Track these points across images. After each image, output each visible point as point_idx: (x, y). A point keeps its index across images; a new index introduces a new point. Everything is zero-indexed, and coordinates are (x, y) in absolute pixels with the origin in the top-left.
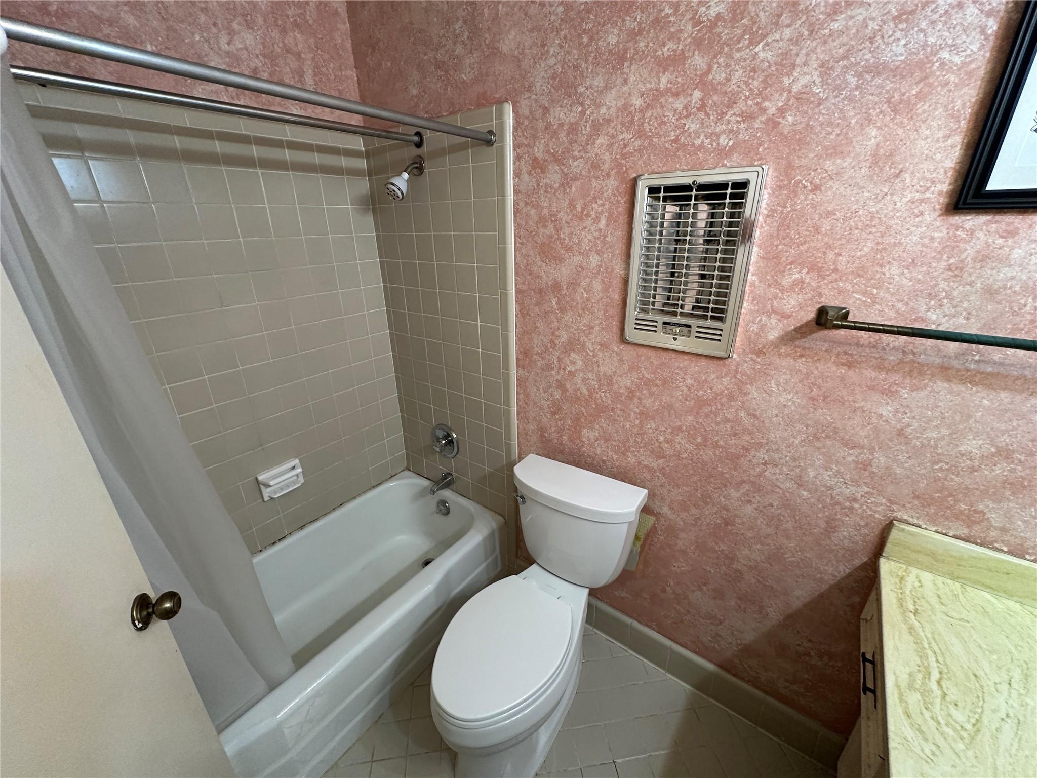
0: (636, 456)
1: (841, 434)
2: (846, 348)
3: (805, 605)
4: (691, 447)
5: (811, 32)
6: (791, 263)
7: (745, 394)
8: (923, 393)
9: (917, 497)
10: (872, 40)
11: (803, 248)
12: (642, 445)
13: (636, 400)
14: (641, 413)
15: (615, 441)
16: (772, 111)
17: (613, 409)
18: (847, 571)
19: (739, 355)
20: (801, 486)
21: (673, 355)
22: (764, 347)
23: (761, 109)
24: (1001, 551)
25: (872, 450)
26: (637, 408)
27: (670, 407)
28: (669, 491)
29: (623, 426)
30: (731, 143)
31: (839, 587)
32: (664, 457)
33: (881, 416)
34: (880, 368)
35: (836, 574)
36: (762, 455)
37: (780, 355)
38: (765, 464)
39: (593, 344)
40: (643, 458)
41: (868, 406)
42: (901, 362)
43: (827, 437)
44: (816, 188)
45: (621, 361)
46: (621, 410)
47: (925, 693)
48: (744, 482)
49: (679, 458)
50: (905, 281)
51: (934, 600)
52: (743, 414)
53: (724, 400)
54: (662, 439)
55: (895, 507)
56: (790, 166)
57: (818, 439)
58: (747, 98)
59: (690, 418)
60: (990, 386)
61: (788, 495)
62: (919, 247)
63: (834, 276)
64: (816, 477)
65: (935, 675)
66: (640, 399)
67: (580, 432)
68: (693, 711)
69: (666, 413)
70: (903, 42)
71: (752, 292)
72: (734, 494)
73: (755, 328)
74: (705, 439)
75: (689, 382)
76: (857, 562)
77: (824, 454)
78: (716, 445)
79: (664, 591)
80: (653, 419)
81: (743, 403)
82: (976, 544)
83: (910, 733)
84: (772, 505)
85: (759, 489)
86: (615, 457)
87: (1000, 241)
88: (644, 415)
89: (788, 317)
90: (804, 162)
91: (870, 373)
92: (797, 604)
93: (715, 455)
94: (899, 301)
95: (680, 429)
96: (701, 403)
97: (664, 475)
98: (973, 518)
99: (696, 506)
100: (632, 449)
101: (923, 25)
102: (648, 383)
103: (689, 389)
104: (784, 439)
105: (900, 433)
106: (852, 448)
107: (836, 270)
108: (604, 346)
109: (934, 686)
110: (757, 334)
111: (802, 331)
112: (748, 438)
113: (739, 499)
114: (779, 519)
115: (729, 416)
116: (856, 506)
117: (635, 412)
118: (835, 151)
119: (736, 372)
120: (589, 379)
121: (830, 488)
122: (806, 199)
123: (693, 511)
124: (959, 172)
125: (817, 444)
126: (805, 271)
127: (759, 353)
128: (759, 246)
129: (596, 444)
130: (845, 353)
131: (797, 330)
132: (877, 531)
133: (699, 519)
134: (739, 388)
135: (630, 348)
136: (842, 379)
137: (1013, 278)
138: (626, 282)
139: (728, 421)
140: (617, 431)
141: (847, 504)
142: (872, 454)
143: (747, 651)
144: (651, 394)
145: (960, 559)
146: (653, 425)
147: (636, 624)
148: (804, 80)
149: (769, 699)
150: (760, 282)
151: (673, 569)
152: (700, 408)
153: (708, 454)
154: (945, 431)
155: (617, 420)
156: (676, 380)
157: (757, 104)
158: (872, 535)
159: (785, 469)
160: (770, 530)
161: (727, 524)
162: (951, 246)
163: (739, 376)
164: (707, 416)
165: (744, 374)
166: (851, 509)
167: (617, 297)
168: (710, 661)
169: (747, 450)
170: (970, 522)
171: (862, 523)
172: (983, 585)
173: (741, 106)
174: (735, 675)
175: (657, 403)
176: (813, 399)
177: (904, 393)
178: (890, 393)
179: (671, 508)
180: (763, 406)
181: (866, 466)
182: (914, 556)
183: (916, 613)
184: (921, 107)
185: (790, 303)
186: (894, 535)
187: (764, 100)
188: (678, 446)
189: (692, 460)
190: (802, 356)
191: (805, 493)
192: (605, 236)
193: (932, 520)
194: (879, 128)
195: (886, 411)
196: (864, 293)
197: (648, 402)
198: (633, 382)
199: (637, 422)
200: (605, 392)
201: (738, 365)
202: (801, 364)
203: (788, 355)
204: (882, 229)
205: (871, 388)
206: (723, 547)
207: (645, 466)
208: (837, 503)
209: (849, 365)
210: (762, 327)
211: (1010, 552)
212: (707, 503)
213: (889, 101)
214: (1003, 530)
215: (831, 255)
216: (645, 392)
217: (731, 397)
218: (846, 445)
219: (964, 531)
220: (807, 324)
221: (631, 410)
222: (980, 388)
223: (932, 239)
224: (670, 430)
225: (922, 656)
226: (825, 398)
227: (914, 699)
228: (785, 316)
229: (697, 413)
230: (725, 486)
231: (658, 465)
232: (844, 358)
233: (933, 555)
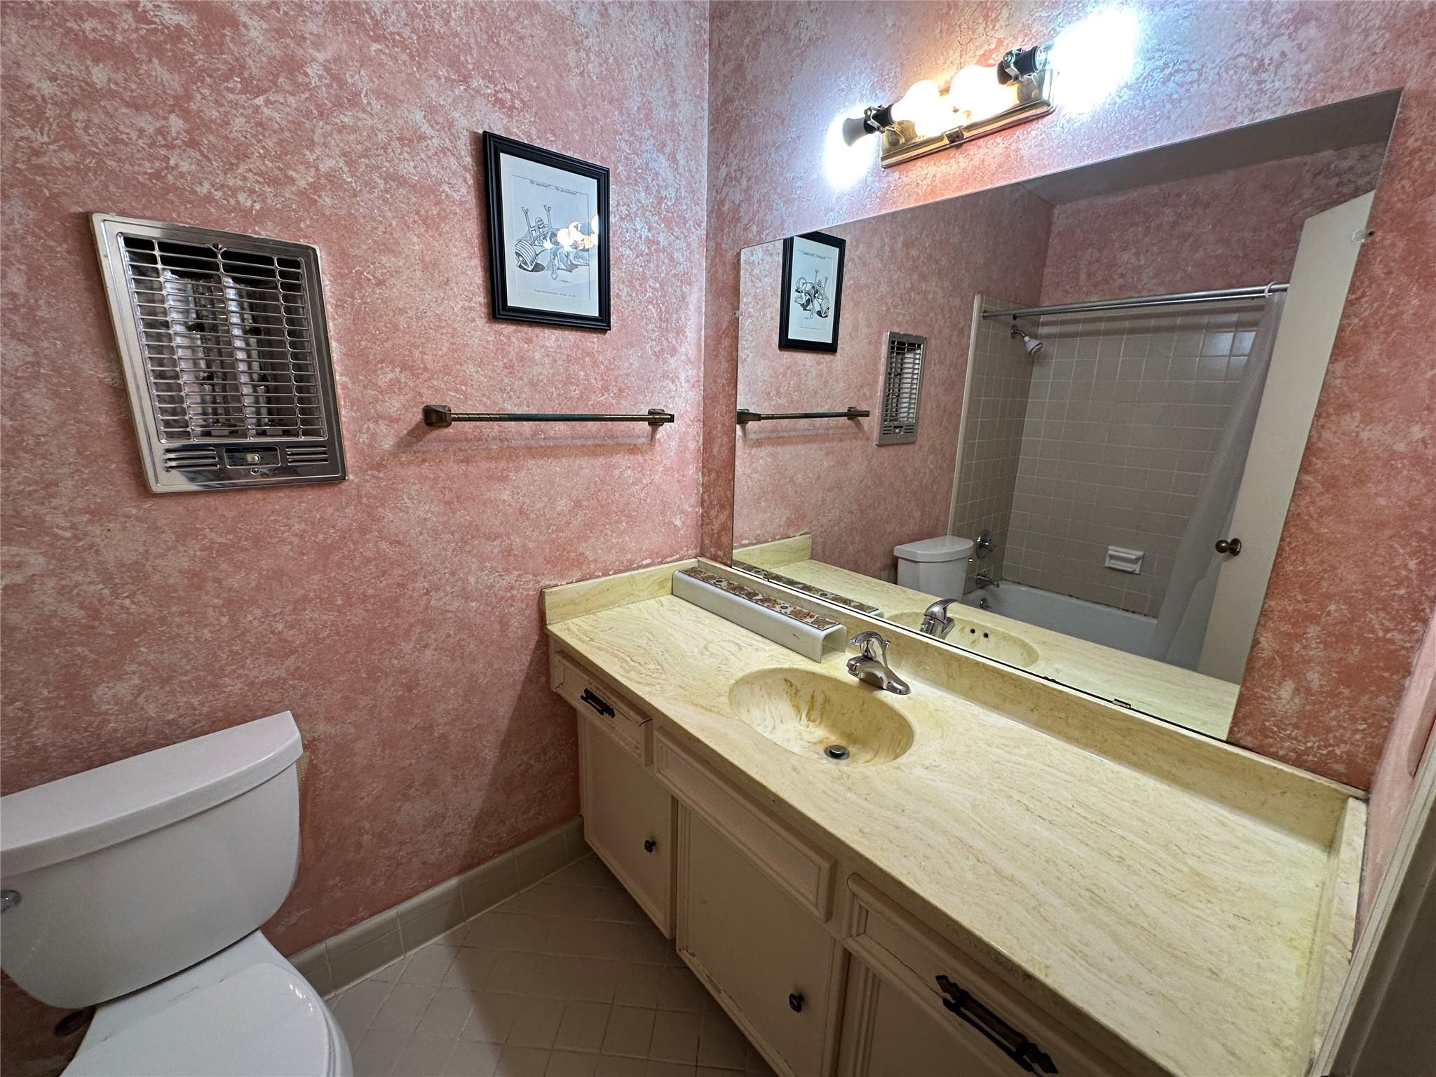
0: (240, 676)
1: (482, 529)
2: (459, 445)
3: (511, 720)
4: (329, 617)
5: (321, 114)
6: (382, 361)
7: (379, 520)
8: (523, 473)
9: (548, 562)
10: (385, 149)
11: (388, 345)
12: (247, 652)
13: (210, 586)
14: (229, 603)
15: (185, 674)
16: (302, 184)
17: (162, 620)
18: (529, 658)
19: (356, 475)
20: (467, 598)
21: (259, 495)
22: (382, 459)
23: (287, 176)
24: (598, 577)
25: (508, 535)
26: (218, 597)
27: (278, 574)
28: (319, 696)
29: (197, 639)
30: (257, 206)
31: (528, 679)
32: (293, 652)
33: (504, 502)
34: (490, 458)
35: (523, 667)
36: (421, 584)
37: (402, 464)
38: (427, 593)
39: (66, 515)
40: (255, 672)
41: (492, 495)
42: (502, 449)
43: (473, 537)
44: (380, 283)
45: (155, 529)
46: (182, 614)
47: (634, 669)
48: (412, 626)
49: (318, 641)
50: (482, 378)
51: (591, 629)
52: (384, 545)
53: (356, 536)
54: (280, 626)
55: (538, 578)
56: (343, 252)
57: (465, 542)
58: (263, 157)
59: (316, 578)
60: (556, 457)
61: (460, 615)
62: (481, 349)
63: (427, 375)
64: (477, 582)
65: (628, 659)
66: (218, 581)
67: (86, 699)
68: (461, 949)
69: (274, 584)
70: (412, 164)
71: (347, 396)
72: (406, 647)
73: (364, 438)
74: (348, 597)
75: (298, 527)
76: (533, 645)
77: (475, 556)
78: (365, 598)
79: (359, 846)
80: (254, 602)
81: (380, 531)
82: (587, 579)
83: (647, 689)
84: (449, 635)
85: (429, 625)
86: (195, 701)
87: (526, 346)
88: (235, 605)
89: (397, 420)
90: (357, 252)
91: (484, 465)
92: (503, 724)
93: (366, 611)
94: (484, 395)
95: (305, 598)
96: (325, 551)
97: (301, 678)
98: (579, 562)
99: (365, 692)
100: (229, 669)
101: (423, 156)
102: (224, 550)
103: (302, 537)
104: (436, 556)
105: (521, 512)
106: (495, 539)
107: (426, 369)
108: (98, 513)
109: (632, 663)
110: (369, 446)
111: (415, 435)
112: (400, 572)
113: (414, 649)
114: (461, 647)
115: (368, 554)
116: (515, 592)
117: (214, 607)
118: (388, 248)
119: (359, 496)
120: (77, 585)
121: (490, 587)
122: (374, 293)
123: (364, 701)
124: (486, 288)
125: (467, 548)
126: (398, 370)
127: (379, 466)
128: (337, 340)
129: (141, 700)
130: (461, 450)
131: (410, 433)
132: (535, 607)
133: (375, 706)
134: (369, 514)
135: (166, 503)
136: (466, 475)
137: (541, 374)
138: (120, 391)
139: (369, 561)
140: (186, 654)
141: (509, 595)
142: (509, 538)
143: (480, 822)
144: (238, 567)
145: (585, 595)
146: (258, 612)
147: (332, 942)
148: (330, 163)
149: (517, 850)
150: (353, 383)
151: (362, 803)
152: (327, 558)
153: (357, 615)
154: (546, 500)
155: (178, 635)
156: (276, 531)
157: (279, 169)
158: (532, 612)
159: (448, 588)
160: (458, 664)
161: (410, 689)
162: (501, 350)
163: (364, 500)
164: (339, 565)
165: (369, 496)
166: (512, 597)
167: (103, 419)
168: (449, 877)
169: (403, 586)
170: (579, 564)
171: (524, 606)
172: (602, 606)
173: (254, 162)
174: (479, 864)
175: (254, 576)
176: (449, 503)
177: (512, 475)
178: (503, 479)
179: (328, 720)
180: (404, 528)
181: (508, 552)
182: (564, 610)
183: (592, 640)
184: (445, 228)
185: (394, 405)
186: (548, 600)
187: (288, 166)
188: (311, 625)
189: (338, 633)
190: (424, 461)
191: (473, 604)
192: (32, 310)
193: (562, 577)
194: (418, 237)
195: (506, 496)
196: (456, 391)
197: (235, 581)
198: (193, 559)
199: (225, 620)
200: (132, 595)
201: (358, 487)
202: (425, 470)
203: (410, 463)
204: (450, 330)
205: (489, 478)
206: (415, 721)
207: (266, 683)
208: (502, 598)
209: (467, 461)
210: (373, 436)
211: (604, 575)
212: (378, 680)
213: (418, 213)
214: (595, 561)
215: (417, 354)
216: (224, 566)
217: (364, 530)
218: (488, 539)
219: (578, 575)
220: (417, 426)
221: (205, 606)
222: (552, 459)
223: (487, 342)
224: (290, 607)
225: (616, 656)
226: (458, 498)
227: (633, 675)
228: (393, 420)
229: (325, 566)
230: (393, 643)
231: (287, 670)
232: (461, 456)
233: (573, 602)
